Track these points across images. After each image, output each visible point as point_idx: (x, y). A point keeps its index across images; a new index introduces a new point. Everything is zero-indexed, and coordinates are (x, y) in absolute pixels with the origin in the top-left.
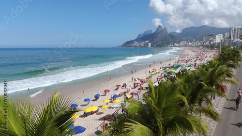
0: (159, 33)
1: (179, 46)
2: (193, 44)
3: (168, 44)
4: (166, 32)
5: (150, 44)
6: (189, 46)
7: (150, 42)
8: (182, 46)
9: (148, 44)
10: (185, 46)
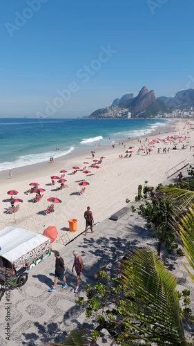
0: (143, 98)
1: (171, 117)
2: (190, 114)
3: (155, 113)
4: (153, 96)
5: (130, 114)
6: (184, 117)
7: (131, 110)
8: (175, 117)
9: (127, 113)
10: (179, 117)
